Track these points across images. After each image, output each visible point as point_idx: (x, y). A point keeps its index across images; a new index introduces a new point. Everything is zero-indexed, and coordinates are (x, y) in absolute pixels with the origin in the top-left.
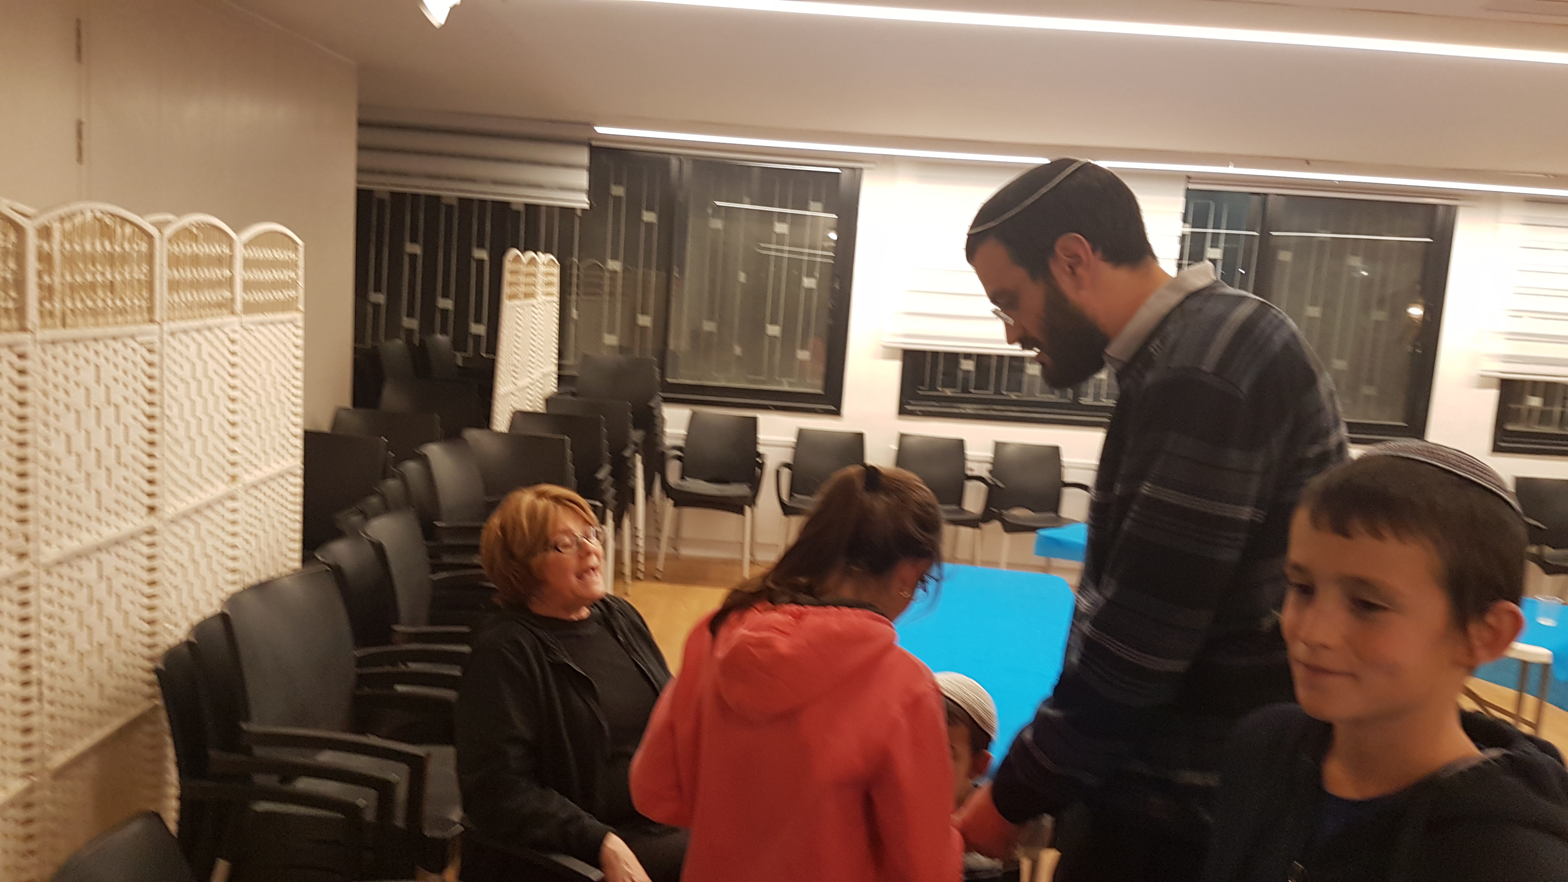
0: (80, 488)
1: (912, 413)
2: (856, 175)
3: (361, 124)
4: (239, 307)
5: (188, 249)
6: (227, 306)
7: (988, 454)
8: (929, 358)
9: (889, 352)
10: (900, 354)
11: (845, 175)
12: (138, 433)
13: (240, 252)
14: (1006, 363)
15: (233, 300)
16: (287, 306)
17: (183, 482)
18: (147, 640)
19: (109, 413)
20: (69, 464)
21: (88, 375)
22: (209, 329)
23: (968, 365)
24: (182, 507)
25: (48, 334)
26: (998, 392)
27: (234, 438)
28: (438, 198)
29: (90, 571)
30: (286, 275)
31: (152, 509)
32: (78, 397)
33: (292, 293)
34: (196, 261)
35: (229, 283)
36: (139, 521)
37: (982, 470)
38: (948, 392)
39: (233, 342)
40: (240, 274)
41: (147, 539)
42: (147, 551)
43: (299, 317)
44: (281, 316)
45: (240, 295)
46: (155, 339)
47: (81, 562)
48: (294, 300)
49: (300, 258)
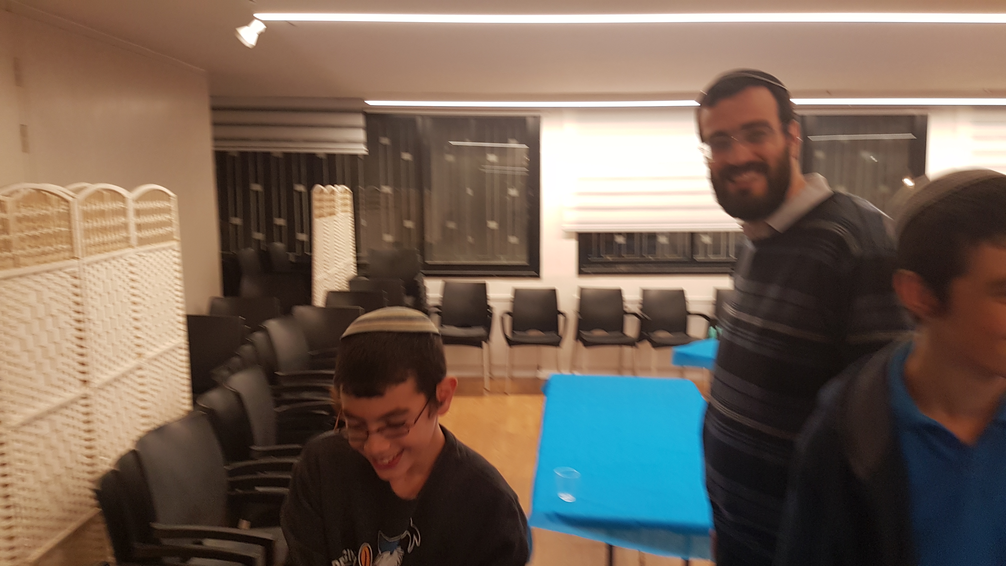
0: (33, 373)
1: (587, 273)
2: (537, 121)
3: (214, 109)
4: (134, 241)
5: (97, 206)
6: (126, 242)
7: (638, 297)
8: (594, 238)
9: (568, 235)
10: (575, 236)
11: (530, 121)
13: (131, 206)
14: (645, 238)
15: (129, 238)
16: (167, 237)
17: (106, 362)
18: (89, 469)
19: (48, 321)
20: (24, 359)
21: (32, 298)
22: (114, 258)
23: (621, 241)
24: (105, 378)
27: (137, 328)
29: (45, 428)
30: (163, 217)
32: (27, 314)
33: (169, 229)
34: (102, 214)
35: (125, 227)
36: (77, 391)
37: (635, 309)
38: (609, 258)
39: (131, 265)
40: (132, 220)
41: (84, 402)
42: (84, 410)
43: (175, 244)
44: (163, 245)
45: (134, 234)
46: (76, 269)
47: (39, 423)
48: (172, 233)
49: (173, 205)
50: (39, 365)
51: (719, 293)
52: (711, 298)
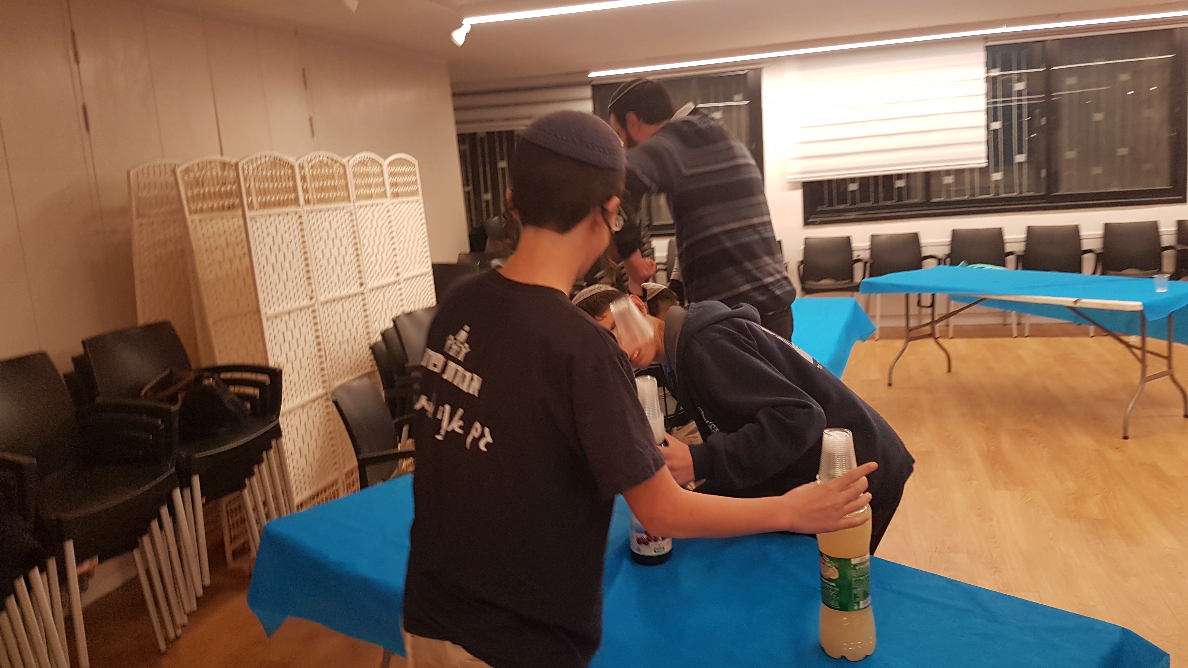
1: (813, 224)
2: (758, 74)
3: (455, 95)
4: (389, 194)
5: (363, 169)
6: (384, 195)
7: (867, 244)
8: (826, 186)
9: (793, 186)
10: (800, 185)
11: (751, 74)
12: (351, 250)
13: (386, 170)
14: (880, 182)
15: (385, 191)
16: (414, 193)
18: (367, 340)
19: (337, 242)
21: (326, 225)
22: (377, 205)
23: (853, 187)
24: (374, 284)
25: (308, 208)
26: (876, 201)
28: (512, 132)
30: (411, 179)
31: (362, 285)
32: (323, 234)
33: (415, 188)
34: (367, 175)
35: (382, 185)
36: (356, 289)
37: (865, 255)
38: (842, 207)
40: (388, 180)
41: (361, 296)
43: (420, 198)
44: (410, 199)
45: (389, 190)
46: (351, 209)
47: (336, 303)
48: (417, 190)
49: (417, 170)
51: (955, 234)
52: (948, 239)
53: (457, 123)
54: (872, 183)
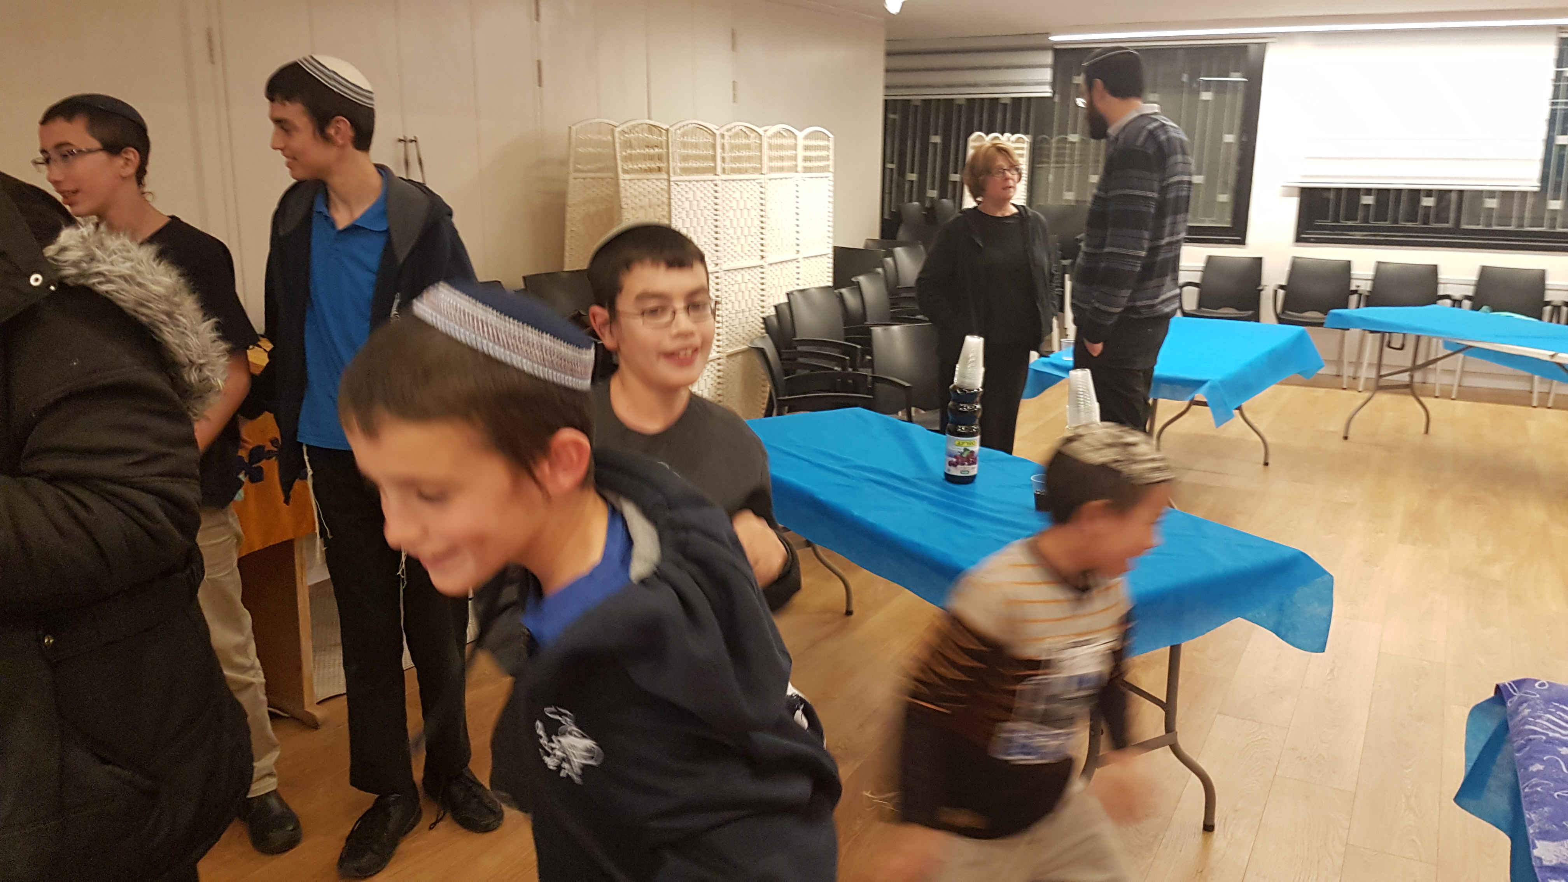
0: (735, 241)
1: (1307, 241)
2: (1261, 50)
3: (889, 54)
4: (800, 169)
5: (778, 141)
6: (794, 169)
10: (1297, 191)
11: (1252, 50)
12: (757, 222)
13: (801, 142)
14: (1404, 198)
15: (797, 165)
16: (824, 169)
17: (776, 248)
19: (745, 211)
20: (731, 231)
21: (737, 195)
22: (786, 178)
23: (1368, 200)
25: (724, 177)
26: (1395, 221)
27: (798, 231)
28: (952, 101)
29: (739, 278)
30: (824, 153)
31: (762, 257)
32: (734, 204)
33: (826, 163)
34: (781, 147)
35: (795, 158)
36: (757, 262)
37: (1366, 286)
38: (1350, 223)
39: (797, 185)
40: (801, 153)
41: (761, 269)
42: (760, 276)
43: (830, 175)
44: (821, 175)
45: (801, 164)
46: (762, 181)
47: (736, 273)
48: (828, 166)
49: (831, 144)
50: (738, 238)
51: (1485, 272)
52: (1474, 277)
53: (887, 87)
54: (1392, 197)
